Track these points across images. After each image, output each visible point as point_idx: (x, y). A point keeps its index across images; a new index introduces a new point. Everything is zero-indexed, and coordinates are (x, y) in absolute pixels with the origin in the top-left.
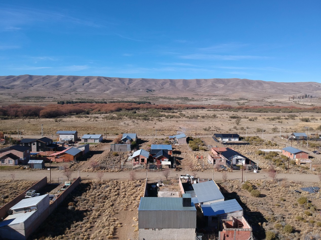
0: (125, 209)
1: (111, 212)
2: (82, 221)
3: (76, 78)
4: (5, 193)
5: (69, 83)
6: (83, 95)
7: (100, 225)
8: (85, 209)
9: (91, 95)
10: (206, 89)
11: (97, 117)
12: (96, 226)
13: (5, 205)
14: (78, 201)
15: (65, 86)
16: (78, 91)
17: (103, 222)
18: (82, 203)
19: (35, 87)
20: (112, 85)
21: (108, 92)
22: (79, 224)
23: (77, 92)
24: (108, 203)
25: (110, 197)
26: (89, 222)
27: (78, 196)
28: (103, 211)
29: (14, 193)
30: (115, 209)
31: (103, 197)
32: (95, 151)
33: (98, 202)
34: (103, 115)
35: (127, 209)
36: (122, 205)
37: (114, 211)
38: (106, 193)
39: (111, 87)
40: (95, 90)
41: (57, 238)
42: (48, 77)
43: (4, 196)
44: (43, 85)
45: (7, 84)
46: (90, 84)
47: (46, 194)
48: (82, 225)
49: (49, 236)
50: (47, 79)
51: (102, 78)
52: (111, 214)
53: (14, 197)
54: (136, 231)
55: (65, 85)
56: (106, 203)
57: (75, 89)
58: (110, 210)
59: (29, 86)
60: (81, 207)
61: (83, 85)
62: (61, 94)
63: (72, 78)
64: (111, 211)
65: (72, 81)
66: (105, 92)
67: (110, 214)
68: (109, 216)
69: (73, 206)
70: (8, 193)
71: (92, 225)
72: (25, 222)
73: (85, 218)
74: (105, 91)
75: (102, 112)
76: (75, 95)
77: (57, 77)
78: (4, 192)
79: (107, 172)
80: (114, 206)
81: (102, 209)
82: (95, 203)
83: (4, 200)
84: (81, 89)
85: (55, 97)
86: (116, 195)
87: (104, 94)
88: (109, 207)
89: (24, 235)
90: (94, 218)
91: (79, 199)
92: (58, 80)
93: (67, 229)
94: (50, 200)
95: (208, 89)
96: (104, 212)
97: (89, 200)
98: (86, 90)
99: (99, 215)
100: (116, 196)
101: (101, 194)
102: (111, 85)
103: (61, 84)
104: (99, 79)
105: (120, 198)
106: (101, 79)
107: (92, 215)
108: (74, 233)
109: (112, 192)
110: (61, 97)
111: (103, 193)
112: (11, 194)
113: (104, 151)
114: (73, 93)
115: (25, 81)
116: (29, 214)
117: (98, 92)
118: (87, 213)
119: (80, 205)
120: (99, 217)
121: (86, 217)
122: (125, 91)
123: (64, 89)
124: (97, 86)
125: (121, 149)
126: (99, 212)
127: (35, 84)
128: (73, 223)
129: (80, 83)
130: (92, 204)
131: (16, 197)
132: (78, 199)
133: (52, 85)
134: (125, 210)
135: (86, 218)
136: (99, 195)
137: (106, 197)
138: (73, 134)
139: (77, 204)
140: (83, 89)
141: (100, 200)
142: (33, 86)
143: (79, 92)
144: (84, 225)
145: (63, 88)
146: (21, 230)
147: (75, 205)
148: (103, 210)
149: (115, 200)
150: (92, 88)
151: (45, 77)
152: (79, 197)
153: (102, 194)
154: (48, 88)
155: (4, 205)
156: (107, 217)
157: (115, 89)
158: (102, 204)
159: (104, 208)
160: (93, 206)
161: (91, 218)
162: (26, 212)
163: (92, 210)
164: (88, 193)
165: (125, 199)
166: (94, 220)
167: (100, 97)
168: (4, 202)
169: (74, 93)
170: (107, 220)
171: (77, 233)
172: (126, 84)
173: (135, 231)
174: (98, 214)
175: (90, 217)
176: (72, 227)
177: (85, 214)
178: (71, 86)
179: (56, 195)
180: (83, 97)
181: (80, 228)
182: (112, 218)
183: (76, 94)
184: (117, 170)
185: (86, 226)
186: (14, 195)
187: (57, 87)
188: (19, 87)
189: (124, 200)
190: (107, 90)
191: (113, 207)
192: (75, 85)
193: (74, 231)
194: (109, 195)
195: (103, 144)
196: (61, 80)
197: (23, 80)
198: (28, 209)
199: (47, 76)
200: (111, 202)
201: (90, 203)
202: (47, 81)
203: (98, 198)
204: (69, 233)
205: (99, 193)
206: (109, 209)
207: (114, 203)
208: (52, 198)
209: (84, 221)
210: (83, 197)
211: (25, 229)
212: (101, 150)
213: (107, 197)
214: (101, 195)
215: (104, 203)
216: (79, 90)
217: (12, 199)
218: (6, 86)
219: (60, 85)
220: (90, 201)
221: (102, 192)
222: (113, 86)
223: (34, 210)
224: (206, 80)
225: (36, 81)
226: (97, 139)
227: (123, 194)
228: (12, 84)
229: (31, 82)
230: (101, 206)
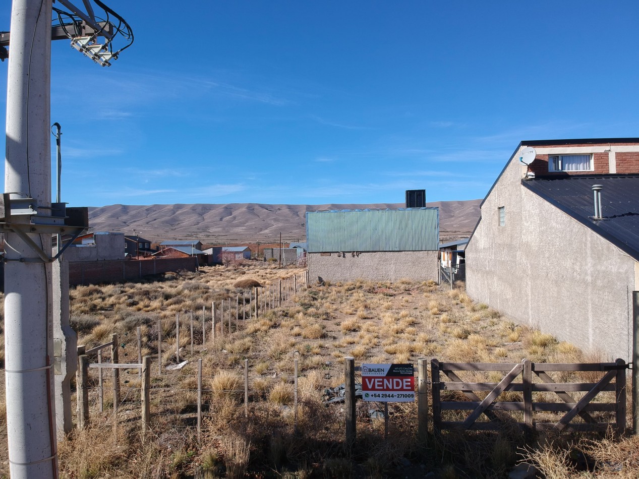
3: (208, 208)
5: (194, 218)
6: (220, 238)
9: (235, 238)
10: (463, 220)
15: (187, 223)
16: (211, 232)
19: (132, 226)
20: (274, 219)
21: (267, 231)
23: (208, 234)
39: (273, 222)
40: (244, 228)
42: (157, 207)
44: (147, 223)
46: (235, 218)
50: (154, 211)
51: (257, 207)
55: (188, 221)
57: (206, 227)
59: (122, 226)
61: (221, 219)
62: (179, 238)
63: (200, 208)
65: (201, 215)
66: (261, 232)
74: (261, 230)
76: (207, 238)
77: (172, 208)
84: (216, 228)
92: (174, 213)
95: (467, 221)
98: (226, 228)
102: (272, 219)
103: (180, 221)
104: (251, 208)
106: (254, 209)
114: (201, 235)
115: (115, 216)
117: (248, 233)
122: (300, 228)
123: (185, 229)
124: (247, 221)
127: (133, 221)
129: (216, 217)
133: (163, 222)
140: (220, 227)
142: (128, 226)
143: (215, 232)
145: (182, 227)
150: (238, 226)
151: (151, 208)
154: (156, 228)
157: (280, 225)
169: (203, 235)
172: (302, 216)
178: (198, 223)
180: (221, 241)
183: (208, 236)
187: (172, 225)
188: (103, 227)
190: (266, 229)
192: (206, 221)
196: (180, 212)
197: (110, 214)
199: (155, 206)
202: (155, 214)
216: (212, 230)
219: (178, 221)
222: (276, 220)
224: (462, 203)
225: (134, 216)
229: (124, 218)
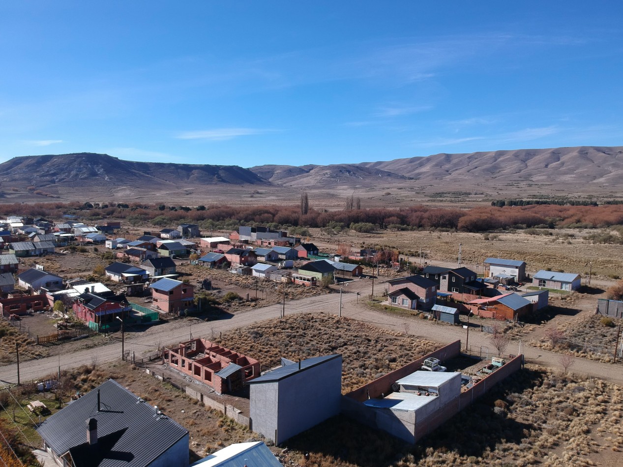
0: (615, 447)
1: (581, 445)
2: (518, 443)
3: (532, 154)
4: (392, 353)
5: (516, 165)
6: (544, 187)
7: (555, 465)
8: (526, 423)
9: (562, 188)
11: (572, 236)
12: (546, 463)
13: (390, 372)
14: (515, 402)
15: (509, 170)
16: (534, 180)
17: (561, 460)
18: (521, 407)
19: (454, 175)
20: (613, 164)
21: (602, 180)
22: (512, 449)
23: (530, 183)
24: (577, 425)
25: (584, 414)
26: (532, 451)
27: (514, 392)
28: (564, 438)
29: (406, 355)
30: (593, 442)
31: (568, 409)
32: (559, 308)
33: (556, 415)
34: (585, 232)
35: (620, 449)
36: (610, 438)
37: (588, 445)
38: (575, 401)
39: (610, 168)
40: (572, 176)
41: (468, 460)
42: (479, 155)
43: (390, 357)
44: (468, 171)
45: (409, 172)
46: (563, 164)
47: (457, 371)
48: (518, 452)
49: (454, 451)
50: (476, 159)
51: (591, 150)
52: (581, 450)
53: (405, 362)
55: (509, 168)
56: (572, 424)
57: (529, 175)
58: (581, 440)
59: (444, 174)
60: (519, 415)
61: (546, 166)
62: (500, 187)
63: (524, 154)
64: (582, 443)
65: (524, 161)
66: (595, 181)
67: (578, 447)
68: (576, 451)
69: (503, 409)
70: (397, 354)
71: (538, 459)
72: (418, 412)
73: (525, 439)
74: (595, 178)
75: (584, 224)
76: (529, 188)
77: (494, 155)
78: (391, 351)
79: (582, 357)
80: (590, 434)
81: (562, 432)
82: (549, 417)
83: (389, 365)
84: (540, 176)
85: (487, 193)
86: (598, 412)
87: (594, 184)
88: (579, 434)
89: (413, 434)
90: (543, 446)
91: (516, 399)
92: (496, 160)
93: (488, 448)
94: (463, 385)
96: (567, 440)
97: (537, 407)
98: (552, 177)
99: (556, 444)
100: (599, 415)
101: (564, 401)
102: (610, 165)
103: (502, 168)
104: (584, 152)
105: (606, 421)
106: (587, 153)
107: (540, 439)
108: (500, 461)
109: (589, 403)
110: (500, 192)
111: (569, 400)
112: (401, 356)
113: (581, 311)
114: (523, 184)
115: (439, 165)
116: (425, 400)
117: (578, 182)
118: (529, 431)
119: (518, 410)
120: (555, 447)
121: (527, 438)
123: (506, 177)
124: (577, 167)
125: (622, 313)
126: (555, 438)
127: (455, 169)
128: (501, 443)
129: (541, 163)
130: (543, 417)
131: (408, 364)
132: (514, 397)
133: (484, 170)
134: (614, 450)
135: (528, 440)
136: (560, 402)
137: (574, 411)
138: (517, 268)
139: (511, 408)
140: (545, 175)
141: (561, 413)
142: (450, 174)
143: (538, 181)
144: (522, 453)
145: (503, 175)
146: (409, 424)
147: (507, 407)
148: (566, 436)
149: (595, 424)
150: (565, 173)
151: (473, 155)
152: (517, 394)
153: (566, 402)
154: (476, 176)
155: (388, 373)
156: (571, 453)
157: (620, 172)
158: (564, 423)
159: (568, 432)
160: (545, 422)
161: (537, 444)
162: (420, 395)
163: (540, 429)
164: (537, 392)
165: (619, 427)
166: (543, 450)
167: (582, 192)
168: (388, 367)
169: (525, 184)
170: (570, 459)
171: (505, 464)
174: (554, 440)
175: (535, 442)
176: (498, 449)
177: (525, 431)
178: (519, 171)
179: (474, 377)
180: (544, 192)
181: (513, 457)
182: (581, 459)
183: (530, 185)
184: (608, 359)
185: (524, 457)
186: (405, 360)
187: (493, 173)
188: (428, 176)
189: (616, 428)
190: (601, 176)
191: (588, 437)
192: (529, 168)
193: (500, 457)
194: (582, 409)
195: (580, 295)
196: (502, 159)
197: (434, 163)
198: (425, 390)
199: (477, 152)
200: (586, 424)
201: (538, 412)
202: (476, 162)
203: (558, 409)
204: (490, 457)
205: (561, 399)
206: (579, 437)
207: (591, 427)
208: (466, 381)
209: (522, 446)
210: (525, 397)
211: (415, 424)
212: (575, 307)
213: (577, 411)
214: (564, 404)
215: (569, 423)
216: (535, 178)
217: (402, 366)
218: (407, 175)
219: (499, 168)
220: (540, 409)
221: (568, 398)
222: (615, 166)
223: (435, 395)
225: (456, 165)
226: (567, 283)
227: (615, 415)
228: (417, 171)
229: (447, 166)
230: (562, 427)
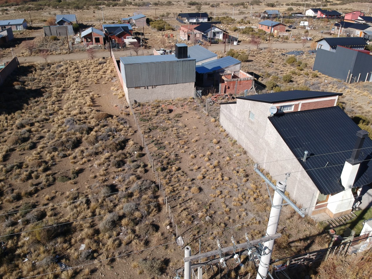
1: (78, 86)
2: (42, 96)
7: (70, 97)
8: (40, 87)
11: (7, 10)
12: (65, 99)
14: (26, 81)
17: (72, 94)
18: (31, 82)
22: (40, 100)
24: (69, 80)
25: (70, 75)
26: (53, 96)
27: (22, 77)
28: (66, 86)
30: (83, 84)
31: (59, 75)
32: (22, 38)
34: (13, 8)
38: (61, 71)
41: (16, 114)
48: (45, 100)
49: (3, 114)
52: (79, 88)
54: (121, 98)
56: (66, 80)
58: (76, 84)
60: (31, 86)
68: (77, 89)
69: (20, 86)
71: (59, 99)
73: (45, 93)
75: (11, 3)
79: (51, 54)
80: (79, 81)
81: (64, 85)
82: (51, 81)
88: (73, 83)
90: (58, 93)
91: (26, 79)
93: (25, 105)
96: (69, 87)
97: (41, 80)
100: (77, 73)
101: (55, 73)
107: (53, 91)
109: (69, 70)
111: (57, 72)
113: (35, 37)
118: (45, 89)
119: (30, 84)
120: (64, 91)
125: (60, 33)
126: (62, 88)
128: (31, 100)
130: (48, 82)
132: (24, 79)
134: (96, 83)
135: (47, 93)
136: (53, 74)
139: (25, 84)
141: (57, 78)
144: (48, 99)
147: (23, 84)
149: (78, 77)
152: (24, 77)
156: (75, 91)
158: (62, 81)
159: (67, 84)
160: (50, 84)
161: (53, 93)
163: (50, 87)
164: (36, 74)
166: (59, 95)
170: (77, 93)
173: (119, 98)
175: (51, 93)
176: (31, 103)
177: (43, 90)
181: (44, 103)
182: (82, 91)
184: (65, 52)
185: (51, 100)
194: (67, 73)
195: (30, 31)
200: (73, 78)
201: (44, 81)
203: (54, 77)
204: (29, 108)
205: (52, 72)
207: (77, 79)
209: (45, 96)
210: (30, 77)
212: (31, 36)
213: (65, 75)
215: (64, 80)
226: (20, 25)
230: (62, 83)
